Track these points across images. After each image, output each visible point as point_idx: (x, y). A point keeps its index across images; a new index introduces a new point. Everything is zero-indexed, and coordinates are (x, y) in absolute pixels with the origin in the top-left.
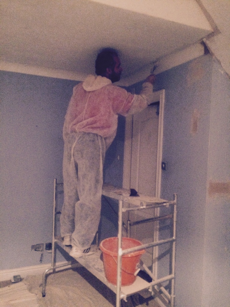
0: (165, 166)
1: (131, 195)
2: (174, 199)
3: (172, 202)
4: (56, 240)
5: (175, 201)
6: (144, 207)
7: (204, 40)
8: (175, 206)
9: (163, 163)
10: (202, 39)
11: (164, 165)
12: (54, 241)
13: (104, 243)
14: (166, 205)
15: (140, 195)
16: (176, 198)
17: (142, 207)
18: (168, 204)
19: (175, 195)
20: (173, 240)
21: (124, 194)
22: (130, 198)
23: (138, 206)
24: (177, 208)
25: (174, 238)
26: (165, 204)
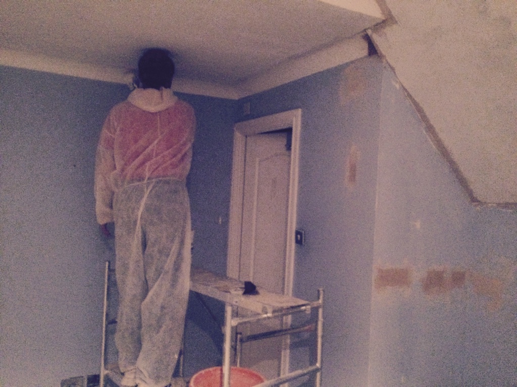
0: (301, 238)
1: (245, 293)
2: (319, 298)
3: (315, 304)
4: (106, 372)
5: (320, 301)
6: (269, 315)
7: (369, 32)
8: (320, 311)
9: (297, 233)
10: (365, 30)
11: (299, 236)
12: (103, 373)
13: (196, 379)
14: (305, 310)
15: (260, 291)
16: (321, 297)
17: (265, 316)
18: (309, 307)
19: (321, 292)
20: (317, 370)
21: (233, 292)
22: (243, 299)
23: (259, 314)
24: (323, 312)
25: (318, 365)
26: (303, 308)
